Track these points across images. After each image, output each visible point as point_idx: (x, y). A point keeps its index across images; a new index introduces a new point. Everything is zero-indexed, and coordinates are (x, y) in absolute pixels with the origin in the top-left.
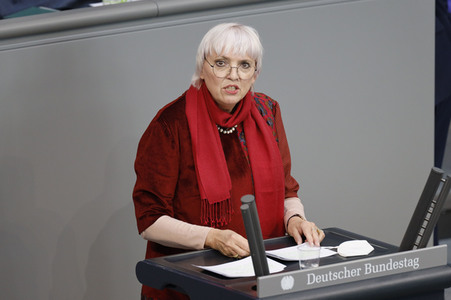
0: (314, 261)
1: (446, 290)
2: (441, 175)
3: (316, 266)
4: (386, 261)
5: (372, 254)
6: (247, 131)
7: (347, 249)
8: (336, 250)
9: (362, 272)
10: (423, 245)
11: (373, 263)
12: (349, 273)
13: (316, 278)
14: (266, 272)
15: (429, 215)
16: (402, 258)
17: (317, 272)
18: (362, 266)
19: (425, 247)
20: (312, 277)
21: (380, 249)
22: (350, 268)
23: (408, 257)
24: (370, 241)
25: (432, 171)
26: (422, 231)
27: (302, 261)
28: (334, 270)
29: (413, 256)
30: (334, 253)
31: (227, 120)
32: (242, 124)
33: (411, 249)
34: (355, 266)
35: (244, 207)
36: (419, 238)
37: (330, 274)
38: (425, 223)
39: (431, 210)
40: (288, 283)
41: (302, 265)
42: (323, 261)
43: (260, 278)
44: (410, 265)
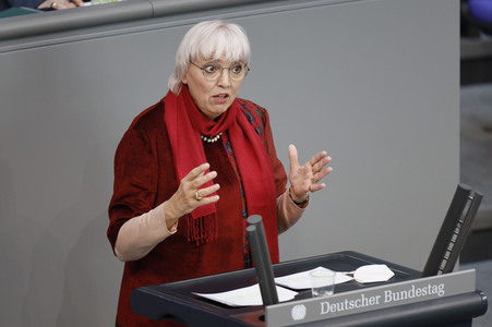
0: (328, 288)
1: (474, 319)
2: (468, 192)
3: (330, 294)
4: (408, 288)
5: (391, 281)
6: (233, 139)
7: (364, 274)
8: (352, 276)
9: (382, 300)
10: (449, 269)
11: (394, 290)
12: (367, 302)
13: (330, 307)
14: (275, 301)
15: (455, 237)
16: (426, 284)
17: (331, 301)
18: (381, 293)
19: (451, 272)
20: (325, 306)
21: (401, 274)
22: (368, 295)
23: (432, 283)
24: (390, 266)
25: (459, 188)
26: (448, 254)
27: (315, 289)
28: (350, 298)
29: (438, 282)
30: (350, 278)
31: (210, 128)
32: (227, 132)
33: (436, 274)
34: (374, 294)
35: (251, 229)
36: (444, 262)
37: (346, 302)
38: (451, 246)
39: (457, 231)
40: (299, 313)
41: (314, 293)
42: (338, 288)
43: (268, 307)
44: (434, 291)
